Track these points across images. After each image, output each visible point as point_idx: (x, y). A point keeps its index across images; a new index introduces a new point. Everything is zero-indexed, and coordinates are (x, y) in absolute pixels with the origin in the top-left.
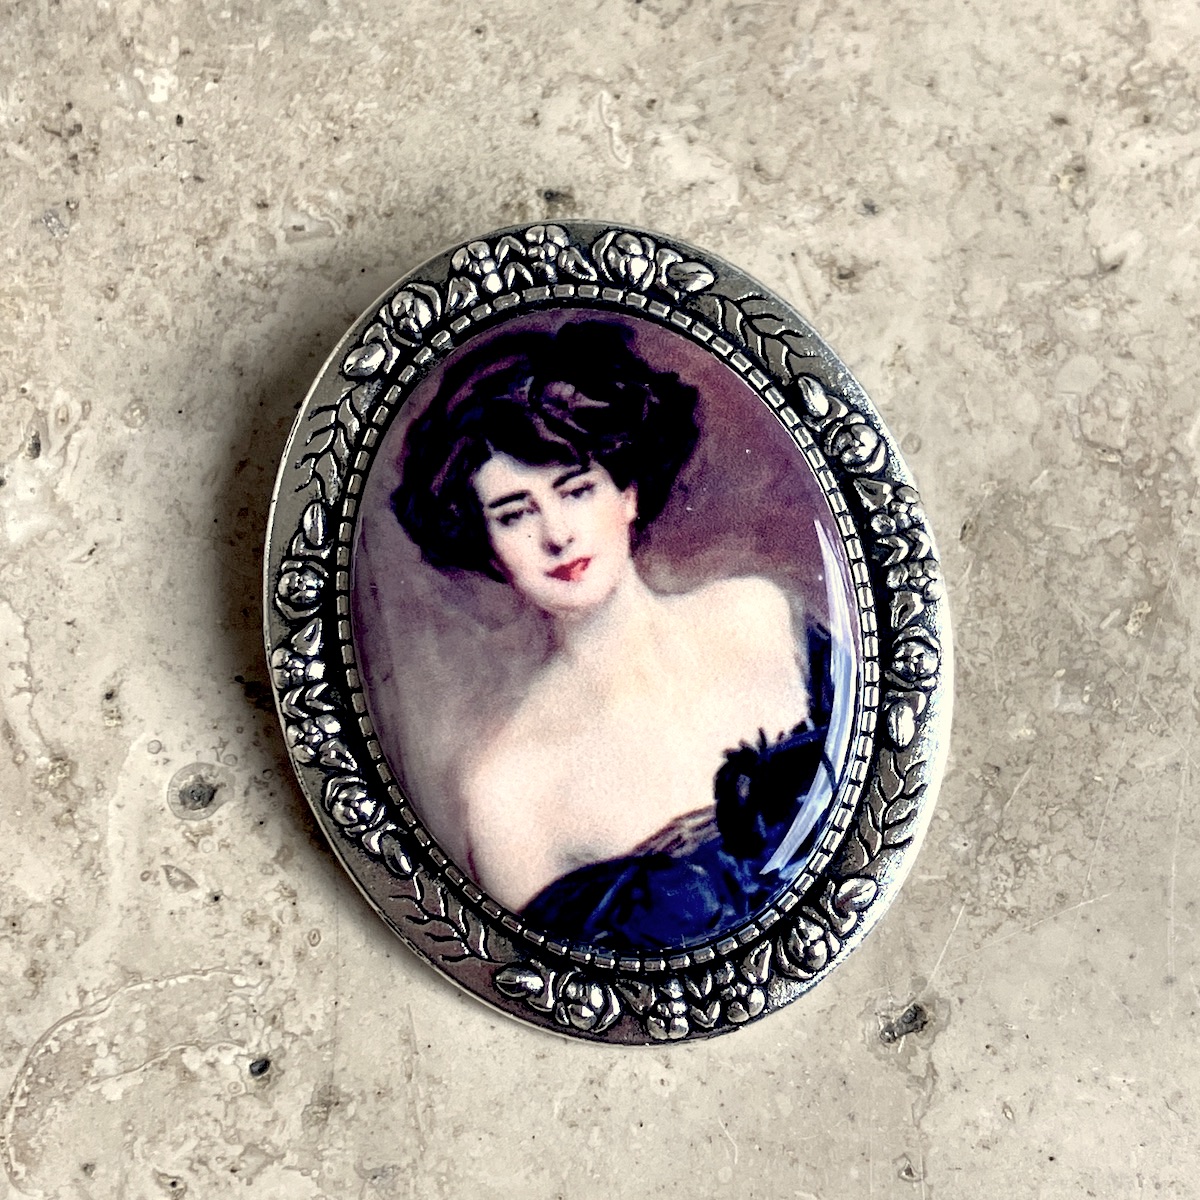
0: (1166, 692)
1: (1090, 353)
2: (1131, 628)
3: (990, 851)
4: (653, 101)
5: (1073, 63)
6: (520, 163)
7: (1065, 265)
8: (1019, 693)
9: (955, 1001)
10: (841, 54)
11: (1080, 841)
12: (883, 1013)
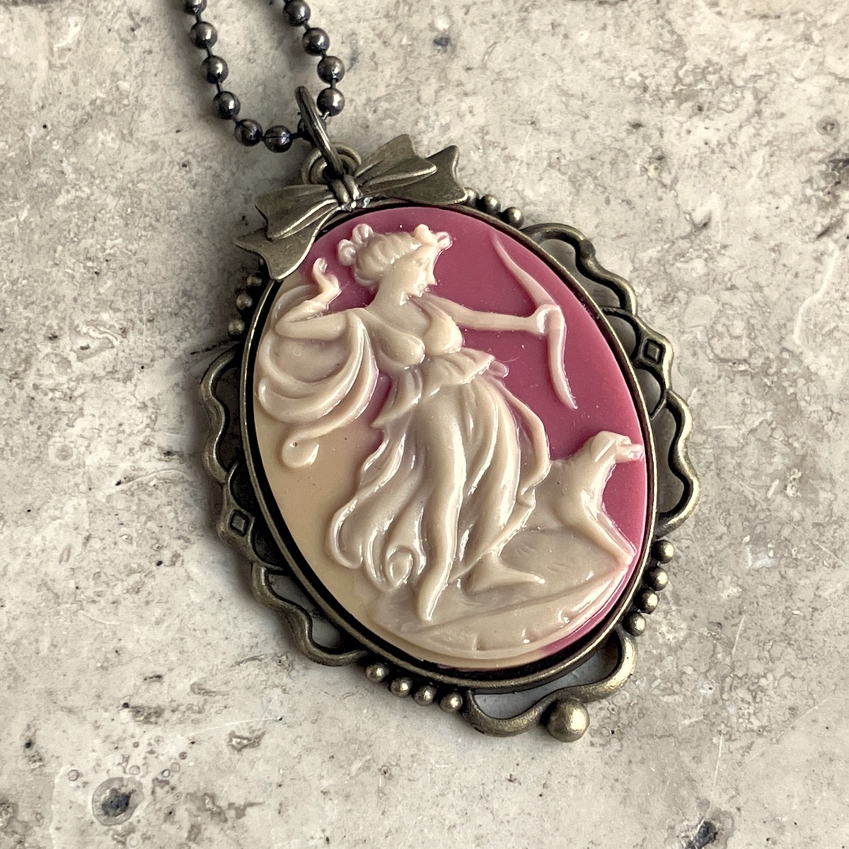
0: (829, 534)
1: (705, 293)
2: (790, 492)
3: (731, 689)
5: (634, 80)
7: (669, 232)
8: (720, 563)
9: (734, 811)
10: (460, 116)
11: (796, 664)
12: (683, 835)
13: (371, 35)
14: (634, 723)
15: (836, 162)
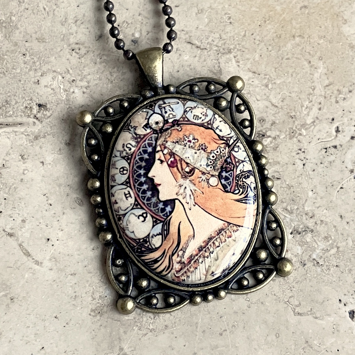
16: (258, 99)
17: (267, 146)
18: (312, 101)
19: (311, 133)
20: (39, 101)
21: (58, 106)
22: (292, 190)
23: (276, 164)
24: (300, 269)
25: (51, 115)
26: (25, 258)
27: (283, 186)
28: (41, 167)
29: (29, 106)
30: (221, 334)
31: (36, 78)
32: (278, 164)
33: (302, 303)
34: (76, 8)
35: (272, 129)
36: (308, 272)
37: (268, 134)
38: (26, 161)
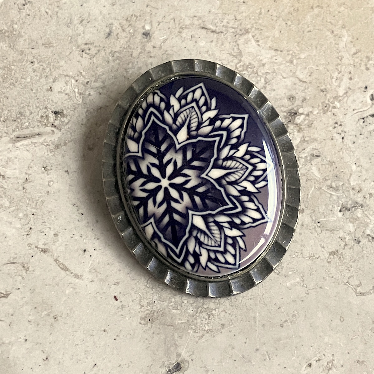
3: (200, 312)
4: (88, 82)
6: (46, 103)
9: (190, 360)
11: (228, 307)
12: (168, 366)
13: (119, 26)
14: (159, 318)
15: (291, 113)
16: (284, 77)
17: (301, 124)
18: (341, 72)
19: (345, 104)
20: (54, 108)
21: (76, 111)
22: (334, 166)
23: (313, 142)
24: (355, 246)
25: (69, 121)
26: (63, 273)
27: (324, 163)
28: (66, 176)
29: (45, 115)
30: (282, 326)
31: (48, 85)
32: (315, 142)
33: (363, 282)
34: (80, 7)
35: (304, 106)
36: (364, 249)
37: (301, 111)
38: (49, 172)
